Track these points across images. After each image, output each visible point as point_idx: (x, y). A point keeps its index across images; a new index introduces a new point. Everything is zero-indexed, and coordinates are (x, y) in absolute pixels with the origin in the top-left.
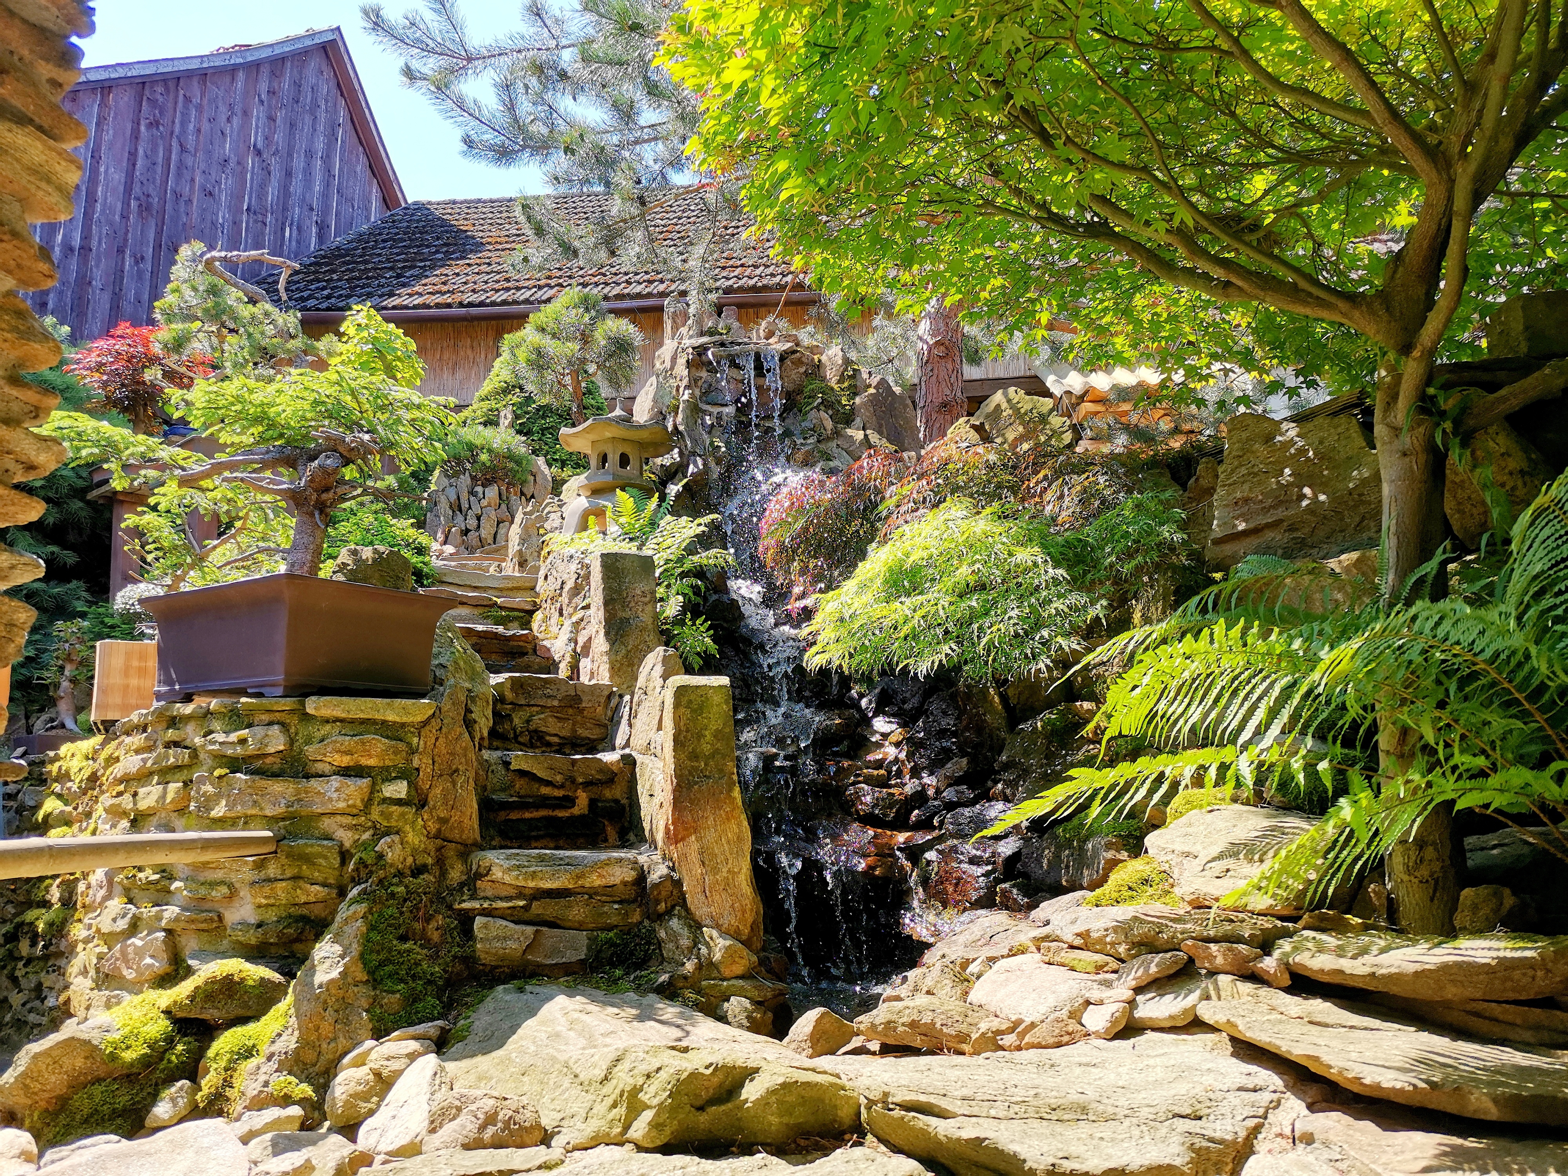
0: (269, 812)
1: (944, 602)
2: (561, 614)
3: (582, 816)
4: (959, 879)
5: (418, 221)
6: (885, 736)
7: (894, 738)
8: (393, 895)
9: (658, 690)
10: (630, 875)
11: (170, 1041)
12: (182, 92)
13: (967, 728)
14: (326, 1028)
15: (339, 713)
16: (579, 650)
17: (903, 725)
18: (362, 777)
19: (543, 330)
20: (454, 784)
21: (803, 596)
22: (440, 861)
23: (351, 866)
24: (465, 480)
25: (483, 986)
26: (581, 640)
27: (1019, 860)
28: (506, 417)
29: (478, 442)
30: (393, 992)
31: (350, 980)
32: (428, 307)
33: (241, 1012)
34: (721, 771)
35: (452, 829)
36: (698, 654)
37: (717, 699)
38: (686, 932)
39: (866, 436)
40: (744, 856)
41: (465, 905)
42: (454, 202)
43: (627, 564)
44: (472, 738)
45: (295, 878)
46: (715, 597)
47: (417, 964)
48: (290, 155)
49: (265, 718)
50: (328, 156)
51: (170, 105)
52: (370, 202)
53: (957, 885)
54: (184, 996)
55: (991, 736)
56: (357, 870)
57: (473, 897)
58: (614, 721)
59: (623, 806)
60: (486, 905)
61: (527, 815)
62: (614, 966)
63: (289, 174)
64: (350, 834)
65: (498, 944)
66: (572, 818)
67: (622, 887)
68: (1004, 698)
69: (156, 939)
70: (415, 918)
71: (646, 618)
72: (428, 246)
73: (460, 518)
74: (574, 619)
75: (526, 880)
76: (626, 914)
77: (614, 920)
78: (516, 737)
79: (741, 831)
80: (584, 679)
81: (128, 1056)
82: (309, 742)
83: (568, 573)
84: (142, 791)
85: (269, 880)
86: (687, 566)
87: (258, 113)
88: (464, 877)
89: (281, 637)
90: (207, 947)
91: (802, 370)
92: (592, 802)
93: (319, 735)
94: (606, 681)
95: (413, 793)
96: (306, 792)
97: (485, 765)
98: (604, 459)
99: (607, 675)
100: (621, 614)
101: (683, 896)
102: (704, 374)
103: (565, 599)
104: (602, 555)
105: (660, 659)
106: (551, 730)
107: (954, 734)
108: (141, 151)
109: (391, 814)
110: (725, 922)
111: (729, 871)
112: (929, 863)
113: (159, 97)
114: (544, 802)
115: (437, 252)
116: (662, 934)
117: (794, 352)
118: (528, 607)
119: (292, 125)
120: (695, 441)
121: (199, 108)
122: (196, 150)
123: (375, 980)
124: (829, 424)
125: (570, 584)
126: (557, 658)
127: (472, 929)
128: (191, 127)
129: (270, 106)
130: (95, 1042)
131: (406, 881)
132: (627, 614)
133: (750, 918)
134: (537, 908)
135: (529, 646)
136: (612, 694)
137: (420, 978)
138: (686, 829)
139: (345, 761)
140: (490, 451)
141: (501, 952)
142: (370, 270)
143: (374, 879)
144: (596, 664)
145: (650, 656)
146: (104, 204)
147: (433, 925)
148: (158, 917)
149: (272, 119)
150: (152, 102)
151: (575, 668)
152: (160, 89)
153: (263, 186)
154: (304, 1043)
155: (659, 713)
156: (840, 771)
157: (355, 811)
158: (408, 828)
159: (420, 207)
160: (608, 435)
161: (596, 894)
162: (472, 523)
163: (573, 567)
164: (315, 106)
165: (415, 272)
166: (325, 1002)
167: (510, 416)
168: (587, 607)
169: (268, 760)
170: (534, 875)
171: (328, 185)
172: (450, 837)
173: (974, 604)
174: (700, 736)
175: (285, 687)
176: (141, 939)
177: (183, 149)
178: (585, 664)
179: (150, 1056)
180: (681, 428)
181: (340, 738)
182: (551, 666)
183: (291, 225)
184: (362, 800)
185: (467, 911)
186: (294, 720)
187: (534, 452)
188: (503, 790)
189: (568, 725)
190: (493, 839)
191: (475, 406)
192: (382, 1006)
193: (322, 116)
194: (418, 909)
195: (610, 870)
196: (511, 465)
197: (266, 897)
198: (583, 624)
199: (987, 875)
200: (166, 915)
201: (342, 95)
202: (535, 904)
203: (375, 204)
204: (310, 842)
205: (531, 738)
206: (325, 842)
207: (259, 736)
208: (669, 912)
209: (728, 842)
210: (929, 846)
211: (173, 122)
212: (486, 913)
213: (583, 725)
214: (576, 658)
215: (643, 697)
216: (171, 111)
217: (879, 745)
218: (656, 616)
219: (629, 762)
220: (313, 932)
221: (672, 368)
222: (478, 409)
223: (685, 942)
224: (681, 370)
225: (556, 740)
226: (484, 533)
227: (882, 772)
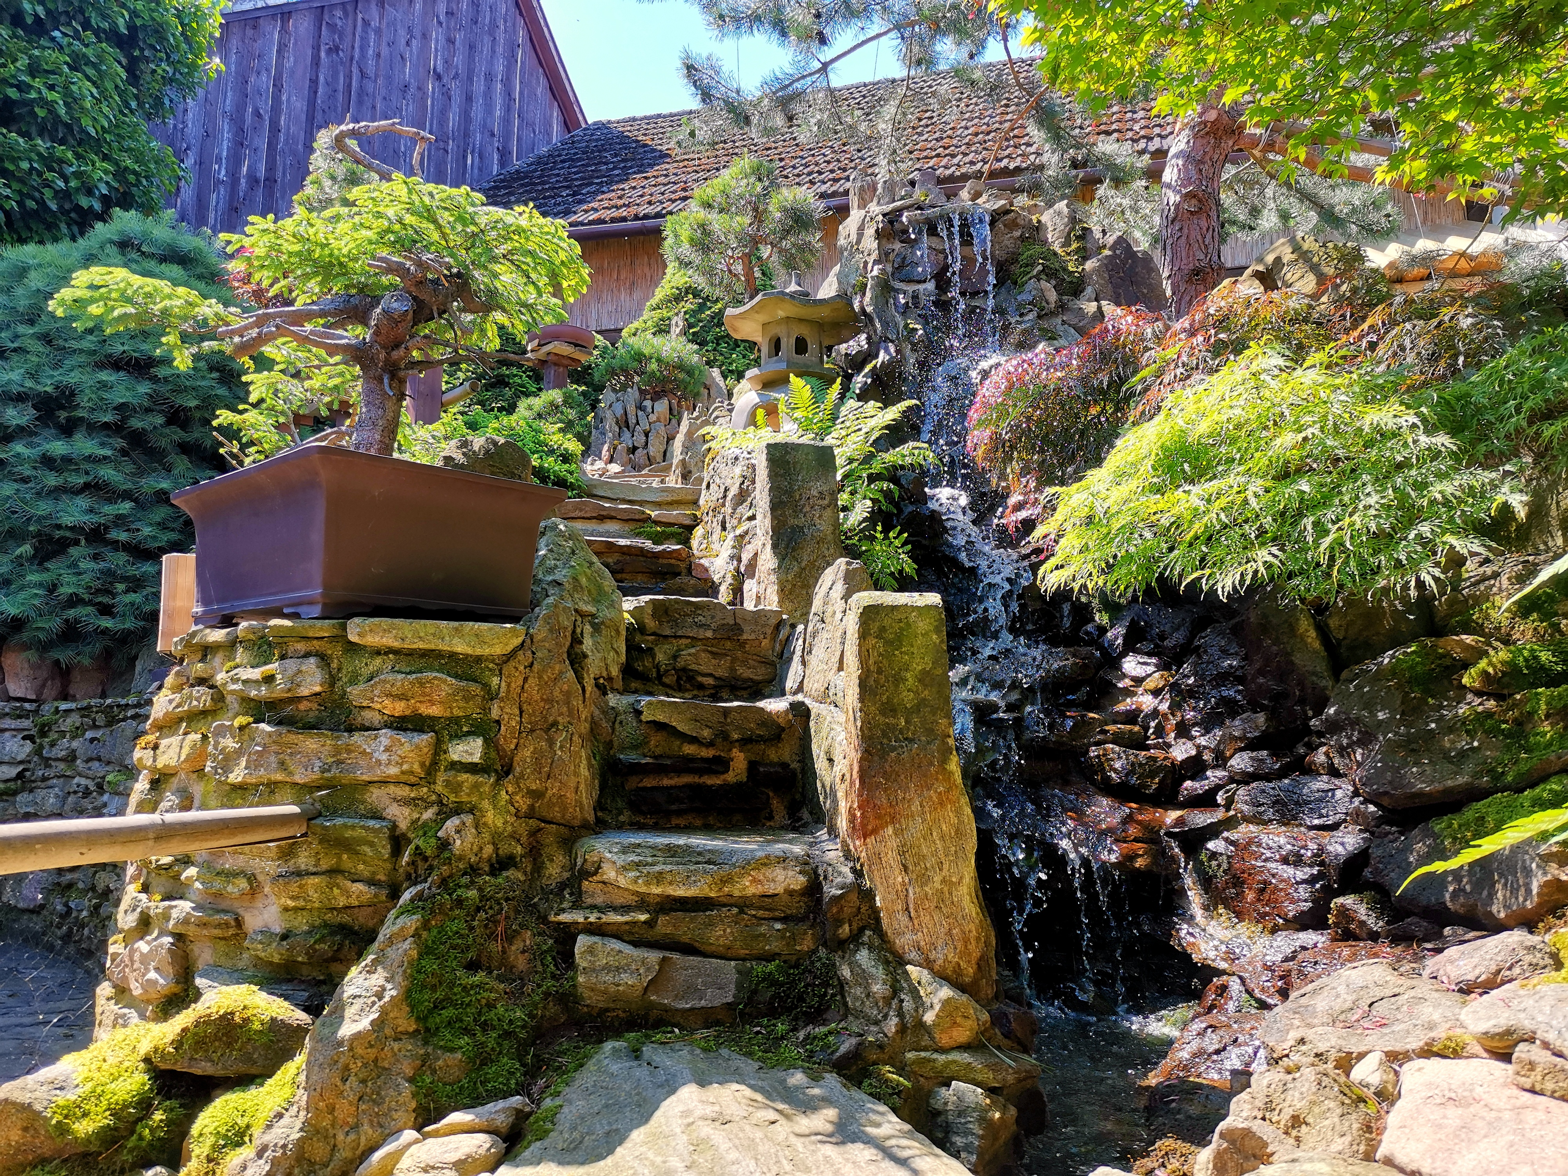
0: (299, 779)
1: (1256, 486)
2: (724, 528)
3: (739, 784)
4: (1266, 883)
5: (597, 140)
6: (1138, 681)
7: (1150, 684)
8: (460, 902)
9: (839, 615)
10: (798, 881)
11: (145, 1105)
12: (360, 16)
13: (1261, 672)
14: (344, 1109)
15: (389, 641)
16: (742, 569)
17: (1163, 666)
18: (422, 731)
19: (710, 206)
20: (551, 742)
21: (1019, 507)
22: (534, 852)
23: (406, 858)
24: (633, 394)
25: (585, 1038)
26: (746, 557)
27: (1366, 864)
28: (678, 324)
29: (647, 351)
30: (452, 1050)
31: (388, 1031)
32: (603, 222)
33: (242, 1068)
34: (930, 731)
35: (550, 805)
36: (892, 574)
37: (923, 625)
38: (880, 972)
39: (1099, 308)
40: (966, 859)
41: (564, 917)
42: (634, 119)
43: (800, 456)
44: (580, 679)
45: (333, 872)
46: (911, 508)
47: (491, 1006)
48: (470, 79)
49: (301, 647)
50: (508, 79)
51: (349, 30)
52: (551, 126)
53: (1262, 891)
54: (168, 1040)
55: (1301, 683)
56: (413, 863)
57: (577, 905)
58: (784, 658)
59: (794, 773)
60: (592, 919)
61: (666, 782)
62: (773, 1013)
63: (469, 99)
64: (406, 811)
65: (609, 978)
66: (727, 788)
67: (786, 898)
68: (1323, 631)
69: (161, 946)
70: (492, 936)
71: (824, 526)
72: (606, 164)
73: (627, 434)
74: (738, 532)
75: (648, 884)
76: (793, 937)
77: (774, 946)
78: (660, 677)
79: (961, 822)
80: (749, 605)
81: (83, 1128)
82: (354, 681)
83: (732, 477)
84: (164, 742)
85: (299, 874)
86: (877, 466)
87: (437, 36)
88: (566, 875)
89: (317, 536)
90: (223, 961)
91: (1017, 234)
92: (752, 766)
93: (366, 672)
94: (775, 607)
95: (493, 755)
96: (349, 752)
97: (612, 715)
98: (776, 345)
99: (776, 598)
100: (792, 521)
101: (875, 913)
102: (897, 246)
103: (728, 509)
104: (769, 446)
105: (841, 574)
106: (703, 668)
107: (1241, 680)
108: (322, 79)
109: (460, 785)
110: (939, 957)
111: (944, 881)
112: (1214, 855)
113: (339, 23)
114: (687, 765)
115: (614, 168)
116: (846, 972)
117: (1008, 212)
118: (688, 522)
119: (472, 47)
120: (885, 324)
121: (378, 32)
122: (376, 76)
123: (427, 1030)
124: (1052, 296)
125: (734, 491)
126: (716, 578)
127: (573, 954)
128: (371, 52)
129: (448, 28)
130: (38, 1107)
131: (480, 880)
132: (801, 521)
133: (975, 950)
134: (665, 926)
135: (683, 565)
136: (780, 624)
137: (494, 1028)
138: (878, 817)
139: (399, 708)
140: (659, 360)
141: (613, 989)
142: (547, 190)
143: (434, 877)
144: (763, 586)
145: (829, 571)
146: (288, 134)
147: (517, 945)
148: (166, 917)
149: (451, 41)
150: (332, 27)
151: (737, 591)
152: (339, 13)
153: (444, 112)
154: (311, 1130)
155: (839, 648)
156: (1082, 725)
157: (413, 780)
158: (486, 804)
159: (601, 126)
160: (781, 314)
161: (751, 906)
162: (640, 440)
163: (738, 470)
164: (494, 26)
165: (593, 188)
166: (346, 1068)
167: (681, 324)
168: (752, 518)
169: (303, 706)
170: (659, 878)
171: (508, 109)
172: (550, 816)
173: (1306, 488)
174: (898, 680)
175: (325, 605)
176: (148, 943)
177: (363, 75)
178: (750, 587)
179: (116, 1129)
180: (869, 309)
181: (391, 677)
182: (712, 589)
183: (472, 153)
184: (422, 765)
185: (567, 925)
186: (336, 652)
187: (708, 363)
188: (635, 747)
189: (725, 662)
190: (620, 813)
191: (645, 317)
192: (433, 1072)
193: (501, 38)
194: (496, 923)
195: (769, 873)
196: (682, 376)
197: (292, 898)
198: (747, 538)
199: (1311, 881)
200: (175, 914)
201: (521, 14)
202: (662, 919)
203: (556, 127)
204: (350, 822)
205: (679, 678)
206: (371, 823)
207: (290, 672)
208: (855, 939)
209: (942, 838)
210: (1213, 831)
211: (353, 47)
212: (596, 930)
213: (744, 662)
214: (739, 580)
215: (820, 626)
216: (350, 37)
217: (1128, 693)
218: (837, 525)
219: (801, 712)
220: (355, 948)
221: (858, 242)
222: (649, 317)
223: (878, 988)
224: (870, 243)
225: (710, 681)
226: (652, 450)
227: (1137, 729)
